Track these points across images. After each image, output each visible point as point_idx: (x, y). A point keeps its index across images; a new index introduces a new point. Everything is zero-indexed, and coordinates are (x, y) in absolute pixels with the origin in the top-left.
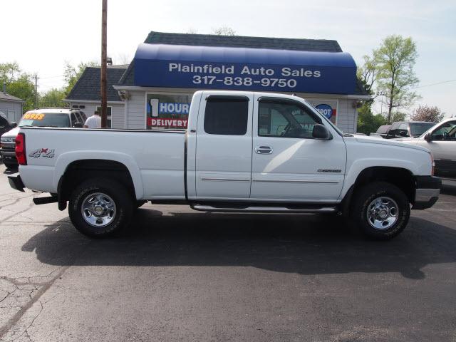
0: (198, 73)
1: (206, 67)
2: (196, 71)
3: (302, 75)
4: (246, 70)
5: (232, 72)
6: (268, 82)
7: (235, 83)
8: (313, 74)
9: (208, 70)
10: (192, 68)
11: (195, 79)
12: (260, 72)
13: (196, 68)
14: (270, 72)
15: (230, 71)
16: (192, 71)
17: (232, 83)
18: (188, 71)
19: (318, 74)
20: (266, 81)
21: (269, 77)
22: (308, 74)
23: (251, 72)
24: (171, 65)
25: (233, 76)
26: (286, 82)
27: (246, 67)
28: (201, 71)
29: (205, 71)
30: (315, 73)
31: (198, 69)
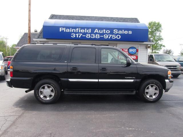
0: (74, 32)
1: (77, 29)
2: (73, 31)
3: (123, 33)
4: (96, 31)
5: (90, 32)
6: (107, 37)
7: (91, 37)
8: (128, 32)
9: (78, 31)
10: (71, 30)
11: (72, 35)
12: (103, 31)
13: (73, 30)
14: (108, 32)
15: (89, 31)
16: (71, 31)
17: (90, 37)
18: (69, 31)
19: (130, 32)
20: (106, 36)
21: (108, 34)
22: (126, 32)
23: (99, 32)
24: (60, 28)
25: (90, 34)
26: (116, 36)
27: (97, 30)
28: (75, 31)
29: (77, 31)
30: (129, 32)
31: (74, 31)
